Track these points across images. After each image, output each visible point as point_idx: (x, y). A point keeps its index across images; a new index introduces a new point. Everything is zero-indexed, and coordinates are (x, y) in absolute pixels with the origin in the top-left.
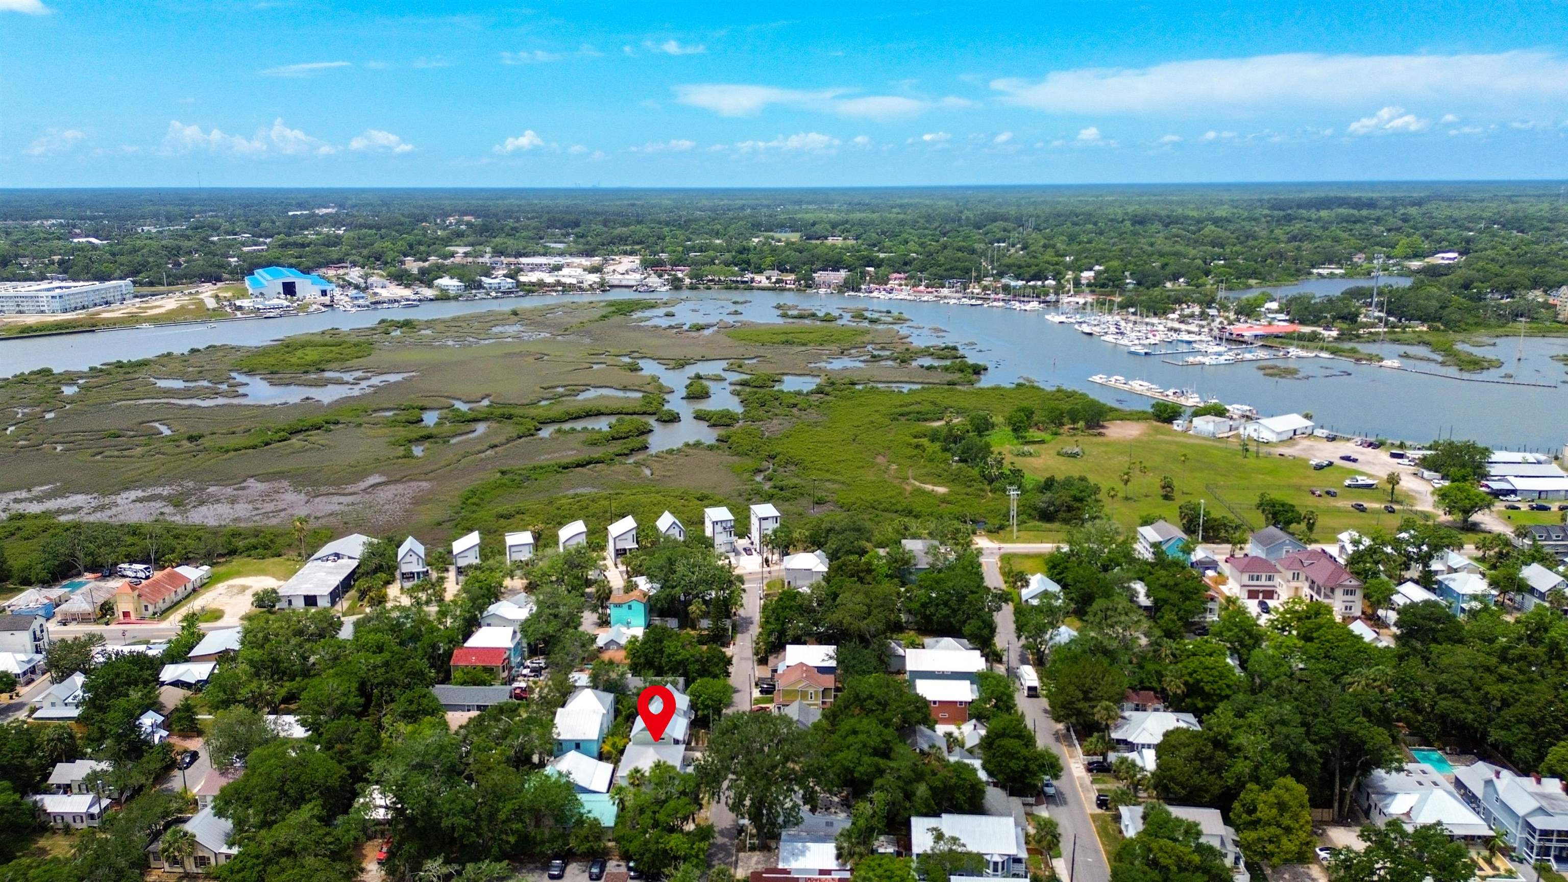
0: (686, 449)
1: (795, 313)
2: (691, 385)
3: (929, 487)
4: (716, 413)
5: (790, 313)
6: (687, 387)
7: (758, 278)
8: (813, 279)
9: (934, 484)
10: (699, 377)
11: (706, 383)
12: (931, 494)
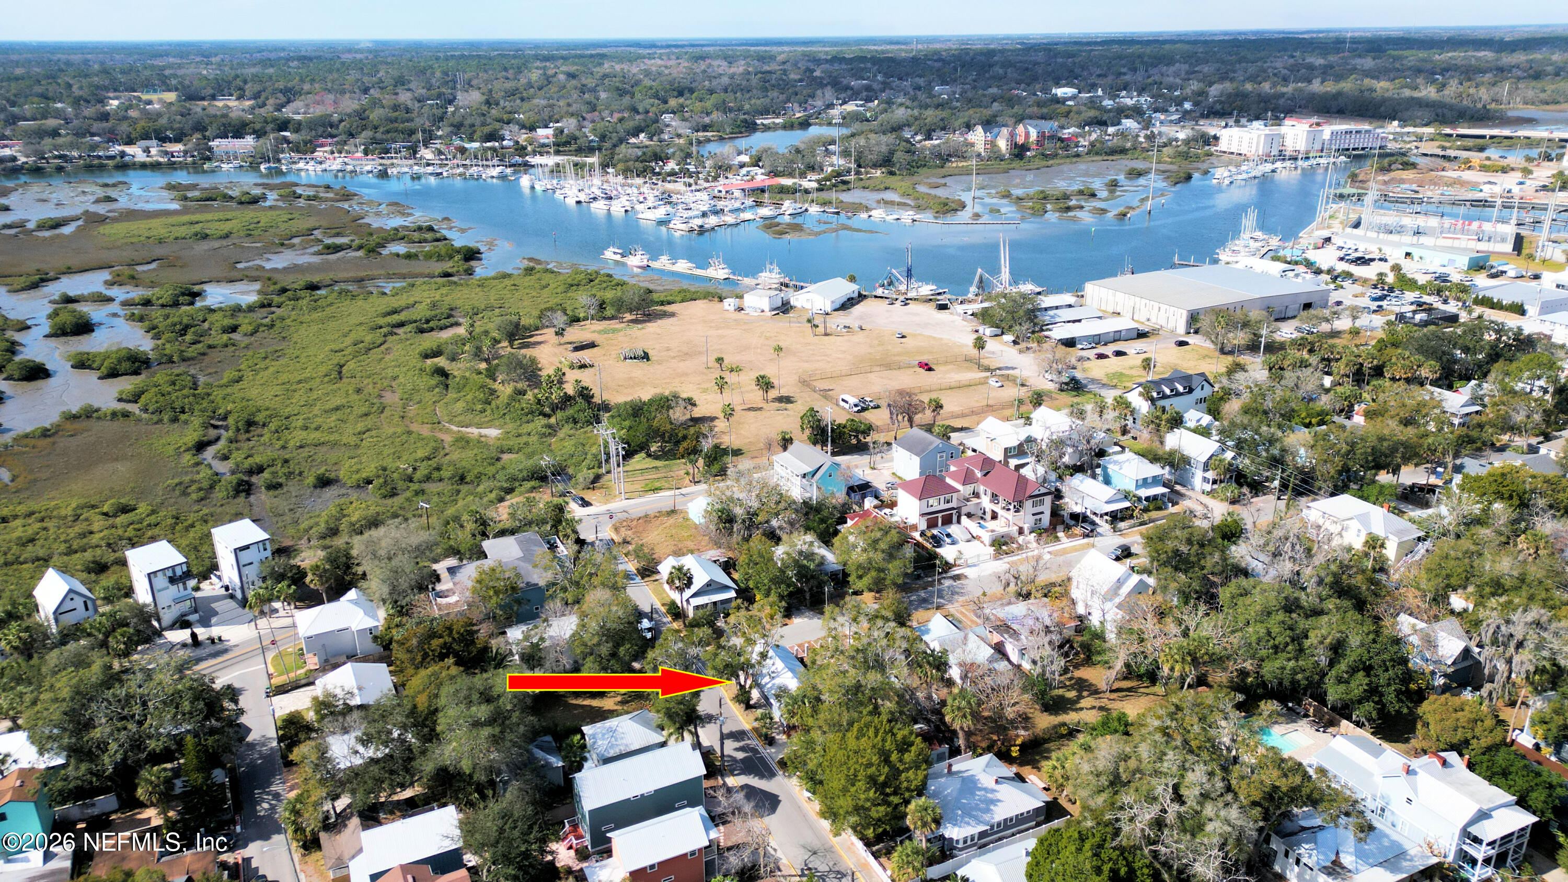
0: (69, 426)
1: (196, 194)
2: (56, 313)
3: (474, 431)
4: (107, 356)
5: (190, 194)
6: (50, 317)
7: (129, 150)
8: (210, 149)
9: (479, 426)
10: (69, 300)
11: (84, 308)
12: (480, 442)
